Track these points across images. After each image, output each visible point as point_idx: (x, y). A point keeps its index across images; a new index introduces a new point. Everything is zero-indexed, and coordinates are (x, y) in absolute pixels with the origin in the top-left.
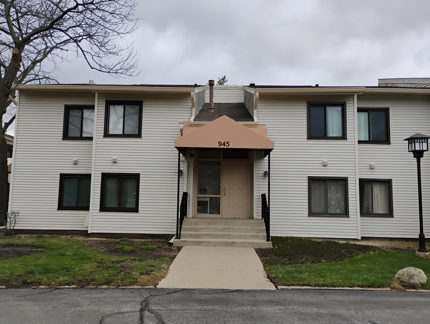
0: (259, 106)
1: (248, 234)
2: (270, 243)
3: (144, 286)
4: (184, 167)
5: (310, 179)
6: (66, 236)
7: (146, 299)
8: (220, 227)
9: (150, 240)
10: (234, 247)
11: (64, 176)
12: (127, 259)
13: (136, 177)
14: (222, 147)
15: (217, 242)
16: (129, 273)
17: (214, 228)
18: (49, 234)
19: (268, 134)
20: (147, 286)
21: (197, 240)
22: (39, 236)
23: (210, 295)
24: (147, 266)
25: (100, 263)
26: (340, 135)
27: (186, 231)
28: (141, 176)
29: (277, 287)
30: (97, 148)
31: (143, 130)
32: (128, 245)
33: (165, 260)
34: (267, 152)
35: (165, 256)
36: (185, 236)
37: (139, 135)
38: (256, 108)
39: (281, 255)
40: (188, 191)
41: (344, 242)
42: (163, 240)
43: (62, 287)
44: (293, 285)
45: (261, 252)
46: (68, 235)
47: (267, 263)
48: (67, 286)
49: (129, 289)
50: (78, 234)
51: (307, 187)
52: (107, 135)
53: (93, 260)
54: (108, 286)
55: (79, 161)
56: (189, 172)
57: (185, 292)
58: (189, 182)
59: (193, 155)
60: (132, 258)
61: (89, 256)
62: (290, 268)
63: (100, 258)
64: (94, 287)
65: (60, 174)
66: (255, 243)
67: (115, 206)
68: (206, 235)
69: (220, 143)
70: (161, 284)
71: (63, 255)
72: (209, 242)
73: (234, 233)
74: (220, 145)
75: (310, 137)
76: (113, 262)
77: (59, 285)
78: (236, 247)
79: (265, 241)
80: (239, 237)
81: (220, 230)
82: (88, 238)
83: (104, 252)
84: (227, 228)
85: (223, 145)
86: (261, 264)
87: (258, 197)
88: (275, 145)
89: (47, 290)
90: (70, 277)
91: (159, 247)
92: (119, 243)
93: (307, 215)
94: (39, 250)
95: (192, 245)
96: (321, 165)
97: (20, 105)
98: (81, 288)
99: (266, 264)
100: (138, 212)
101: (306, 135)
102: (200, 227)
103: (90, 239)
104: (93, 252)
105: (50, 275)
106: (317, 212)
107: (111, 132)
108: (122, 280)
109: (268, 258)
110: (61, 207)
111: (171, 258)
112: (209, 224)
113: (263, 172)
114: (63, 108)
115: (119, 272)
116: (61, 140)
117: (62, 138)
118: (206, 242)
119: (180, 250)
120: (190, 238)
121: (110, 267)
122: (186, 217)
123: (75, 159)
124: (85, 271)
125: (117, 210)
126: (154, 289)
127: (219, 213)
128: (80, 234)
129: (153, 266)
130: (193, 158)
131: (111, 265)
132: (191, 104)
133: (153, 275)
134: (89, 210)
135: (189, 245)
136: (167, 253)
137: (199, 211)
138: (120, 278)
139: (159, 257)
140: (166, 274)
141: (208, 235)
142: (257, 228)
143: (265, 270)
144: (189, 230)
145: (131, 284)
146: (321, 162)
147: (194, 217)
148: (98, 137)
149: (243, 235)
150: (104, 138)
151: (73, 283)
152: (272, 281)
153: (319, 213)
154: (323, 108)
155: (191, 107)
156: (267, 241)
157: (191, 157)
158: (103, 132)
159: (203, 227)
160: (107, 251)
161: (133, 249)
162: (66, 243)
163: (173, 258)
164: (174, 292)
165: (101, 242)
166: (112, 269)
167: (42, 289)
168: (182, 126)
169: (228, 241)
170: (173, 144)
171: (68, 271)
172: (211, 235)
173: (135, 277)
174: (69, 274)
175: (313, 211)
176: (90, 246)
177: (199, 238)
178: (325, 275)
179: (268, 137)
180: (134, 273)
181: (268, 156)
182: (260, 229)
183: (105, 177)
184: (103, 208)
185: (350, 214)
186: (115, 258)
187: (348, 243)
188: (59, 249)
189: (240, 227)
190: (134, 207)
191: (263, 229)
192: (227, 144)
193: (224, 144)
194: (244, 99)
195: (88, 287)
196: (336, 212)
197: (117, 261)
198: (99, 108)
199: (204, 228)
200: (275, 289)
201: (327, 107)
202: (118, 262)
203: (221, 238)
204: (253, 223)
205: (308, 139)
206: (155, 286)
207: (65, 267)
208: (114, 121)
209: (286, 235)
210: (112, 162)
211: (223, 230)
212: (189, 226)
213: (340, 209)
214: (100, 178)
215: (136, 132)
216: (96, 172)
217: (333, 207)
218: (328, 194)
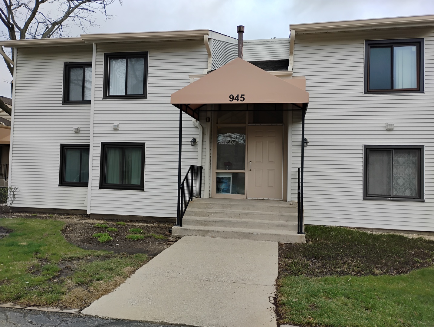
0: (297, 51)
1: (273, 222)
2: (301, 236)
3: (65, 308)
4: (198, 135)
5: (367, 148)
8: (238, 211)
10: (251, 239)
11: (65, 147)
12: (89, 255)
13: (141, 147)
14: (235, 102)
15: (229, 232)
16: (62, 282)
17: (229, 212)
19: (307, 85)
20: (70, 308)
21: (203, 229)
26: (414, 86)
27: (193, 215)
28: (146, 146)
30: (96, 112)
31: (148, 89)
33: (140, 258)
35: (146, 252)
36: (189, 222)
37: (144, 96)
39: (313, 257)
40: (203, 164)
41: (415, 236)
45: (285, 250)
46: (70, 215)
47: (287, 270)
49: (37, 313)
51: (362, 160)
52: (108, 97)
53: (39, 256)
54: (14, 304)
55: (81, 129)
56: (205, 140)
58: (204, 154)
59: (209, 118)
63: (54, 252)
65: (61, 144)
66: (280, 235)
67: (118, 183)
68: (215, 221)
69: (231, 97)
71: (13, 245)
72: (218, 232)
74: (231, 100)
75: (369, 91)
76: (64, 260)
78: (255, 240)
79: (295, 233)
80: (260, 226)
81: (235, 216)
82: (85, 219)
84: (246, 214)
85: (235, 99)
86: (276, 271)
87: (294, 173)
88: (310, 96)
93: (362, 198)
95: (195, 235)
96: (384, 129)
97: (18, 65)
99: (283, 271)
100: (143, 190)
101: (363, 87)
102: (210, 211)
106: (376, 194)
107: (112, 93)
109: (291, 261)
110: (62, 183)
112: (223, 206)
113: (300, 140)
114: (63, 66)
116: (61, 105)
117: (61, 102)
118: (214, 231)
119: (175, 242)
120: (195, 225)
121: (46, 269)
122: (200, 197)
123: (76, 127)
124: (6, 274)
125: (120, 187)
127: (244, 194)
129: (111, 270)
130: (209, 122)
132: (206, 53)
133: (95, 287)
134: (88, 187)
135: (191, 234)
136: (154, 247)
137: (219, 190)
140: (118, 285)
141: (218, 222)
142: (287, 214)
143: (277, 285)
144: (196, 214)
146: (384, 125)
147: (211, 198)
148: (97, 99)
149: (265, 224)
150: (103, 100)
152: (276, 311)
153: (380, 195)
154: (389, 49)
155: (206, 56)
156: (298, 233)
157: (207, 121)
158: (102, 92)
159: (214, 212)
161: (111, 238)
163: (155, 255)
168: (192, 80)
169: (244, 232)
172: (223, 221)
173: (63, 289)
175: (371, 192)
177: (207, 225)
179: (307, 89)
180: (70, 281)
182: (290, 216)
183: (106, 147)
184: (104, 185)
185: (425, 197)
187: (420, 239)
189: (264, 212)
190: (139, 184)
191: (295, 216)
192: (241, 97)
193: (237, 98)
196: (404, 194)
197: (70, 258)
198: (97, 63)
199: (216, 213)
201: (394, 48)
203: (236, 227)
204: (282, 207)
205: (365, 93)
206: (81, 310)
210: (112, 129)
211: (240, 215)
212: (197, 210)
213: (411, 190)
214: (100, 148)
215: (141, 92)
216: (95, 142)
217: (401, 188)
218: (394, 169)
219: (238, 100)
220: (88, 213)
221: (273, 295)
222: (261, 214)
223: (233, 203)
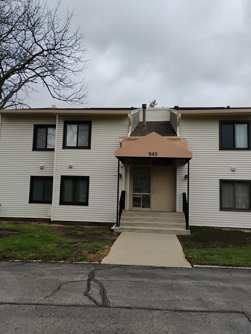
0: (181, 124)
1: (171, 223)
2: (188, 231)
3: (91, 262)
4: (122, 172)
5: (221, 181)
6: (35, 223)
7: (93, 271)
8: (150, 218)
9: (97, 227)
10: (161, 233)
11: (33, 178)
12: (79, 241)
13: (87, 179)
14: (152, 156)
15: (148, 230)
16: (80, 252)
17: (145, 218)
18: (22, 221)
19: (188, 146)
20: (94, 262)
21: (132, 228)
22: (16, 222)
23: (141, 270)
24: (94, 247)
25: (59, 243)
26: (246, 146)
28: (90, 178)
29: (192, 266)
30: (58, 157)
31: (92, 143)
32: (80, 231)
33: (107, 242)
34: (187, 160)
35: (108, 240)
36: (123, 225)
37: (89, 147)
38: (178, 125)
39: (197, 241)
40: (126, 190)
41: (248, 231)
42: (107, 227)
43: (31, 261)
44: (205, 264)
45: (181, 238)
46: (37, 222)
47: (186, 247)
48: (35, 261)
49: (80, 264)
50: (43, 222)
51: (219, 188)
52: (65, 147)
53: (54, 242)
54: (65, 261)
55: (45, 166)
56: (127, 175)
57: (122, 267)
58: (126, 183)
59: (130, 162)
60: (83, 240)
61: (52, 238)
62: (203, 251)
63: (59, 240)
64: (55, 262)
65: (31, 176)
66: (177, 231)
67: (71, 201)
69: (150, 153)
70: (104, 261)
71: (33, 237)
72: (141, 229)
73: (161, 223)
74: (150, 155)
75: (221, 148)
76: (69, 243)
77: (29, 260)
78: (163, 234)
79: (185, 230)
80: (165, 226)
81: (150, 220)
82: (51, 224)
83: (62, 235)
84: (155, 219)
85: (152, 155)
86: (181, 247)
87: (180, 195)
88: (193, 155)
89: (20, 263)
90: (37, 253)
91: (103, 233)
92: (74, 229)
93: (219, 210)
94: (15, 233)
95: (128, 232)
96: (230, 170)
97: (2, 125)
98: (45, 262)
99: (184, 247)
100: (88, 205)
101: (218, 146)
102: (135, 218)
103: (52, 225)
104: (54, 235)
105: (23, 252)
106: (227, 207)
107: (68, 145)
108: (75, 257)
109: (187, 243)
110: (31, 201)
111: (112, 241)
112: (142, 215)
113: (184, 176)
114: (33, 127)
115: (73, 251)
116: (31, 151)
117: (32, 149)
118: (139, 229)
119: (119, 235)
120: (127, 226)
121: (67, 247)
122: (124, 210)
123: (42, 165)
124: (48, 250)
125: (73, 204)
126: (99, 264)
127: (150, 208)
128: (45, 221)
129: (99, 247)
130: (130, 164)
131: (67, 245)
132: (128, 123)
133: (98, 254)
134: (52, 203)
135: (126, 231)
136: (109, 237)
137: (134, 205)
138: (73, 255)
139: (103, 240)
140: (108, 253)
141: (140, 224)
142: (179, 219)
143: (184, 252)
144: (126, 220)
145: (81, 260)
146: (230, 168)
147: (130, 210)
148: (58, 149)
149: (167, 225)
150: (63, 149)
151: (39, 259)
152: (189, 261)
153: (229, 208)
154: (232, 125)
155: (128, 125)
156: (187, 229)
157: (128, 163)
158: (62, 145)
160: (65, 234)
162: (35, 228)
163: (114, 241)
164: (113, 267)
165: (60, 228)
166: (68, 248)
167: (17, 262)
168: (121, 140)
169: (156, 229)
170: (114, 154)
171: (35, 249)
172: (143, 224)
173: (84, 255)
174: (37, 252)
176: (52, 230)
177: (134, 226)
178: (231, 258)
179: (188, 148)
180: (84, 252)
181: (187, 163)
182: (181, 220)
183: (63, 178)
184: (62, 202)
186: (70, 240)
188: (30, 232)
190: (85, 201)
191: (184, 220)
192: (155, 154)
194: (170, 118)
195: (50, 261)
196: (242, 207)
198: (59, 127)
199: (138, 219)
200: (191, 267)
201: (235, 125)
202: (72, 243)
203: (151, 227)
204: (176, 215)
205: (220, 150)
206: (100, 262)
207: (33, 246)
208: (70, 136)
209: (201, 225)
210: (68, 167)
211: (152, 220)
212: (126, 217)
213: (246, 205)
214: (60, 179)
215: (87, 145)
216: (57, 175)
217: (240, 204)
218: (236, 193)
219: (154, 155)
220: (52, 220)
221: (184, 256)
222: (164, 219)
223: (147, 213)
